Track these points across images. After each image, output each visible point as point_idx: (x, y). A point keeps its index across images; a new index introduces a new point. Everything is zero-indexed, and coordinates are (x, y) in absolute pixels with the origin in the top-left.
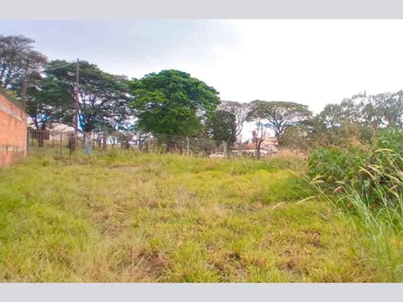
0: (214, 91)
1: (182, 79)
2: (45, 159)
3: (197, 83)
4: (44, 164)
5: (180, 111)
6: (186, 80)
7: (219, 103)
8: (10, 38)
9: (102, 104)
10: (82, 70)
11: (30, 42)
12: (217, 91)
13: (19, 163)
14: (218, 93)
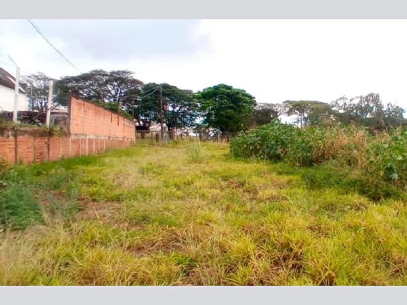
0: (251, 97)
1: (226, 91)
2: (144, 145)
3: (238, 92)
4: (144, 147)
5: (226, 113)
6: (229, 91)
7: (256, 105)
8: (119, 71)
9: (179, 110)
10: (164, 90)
11: (132, 74)
12: (253, 96)
13: (133, 146)
14: (254, 98)
